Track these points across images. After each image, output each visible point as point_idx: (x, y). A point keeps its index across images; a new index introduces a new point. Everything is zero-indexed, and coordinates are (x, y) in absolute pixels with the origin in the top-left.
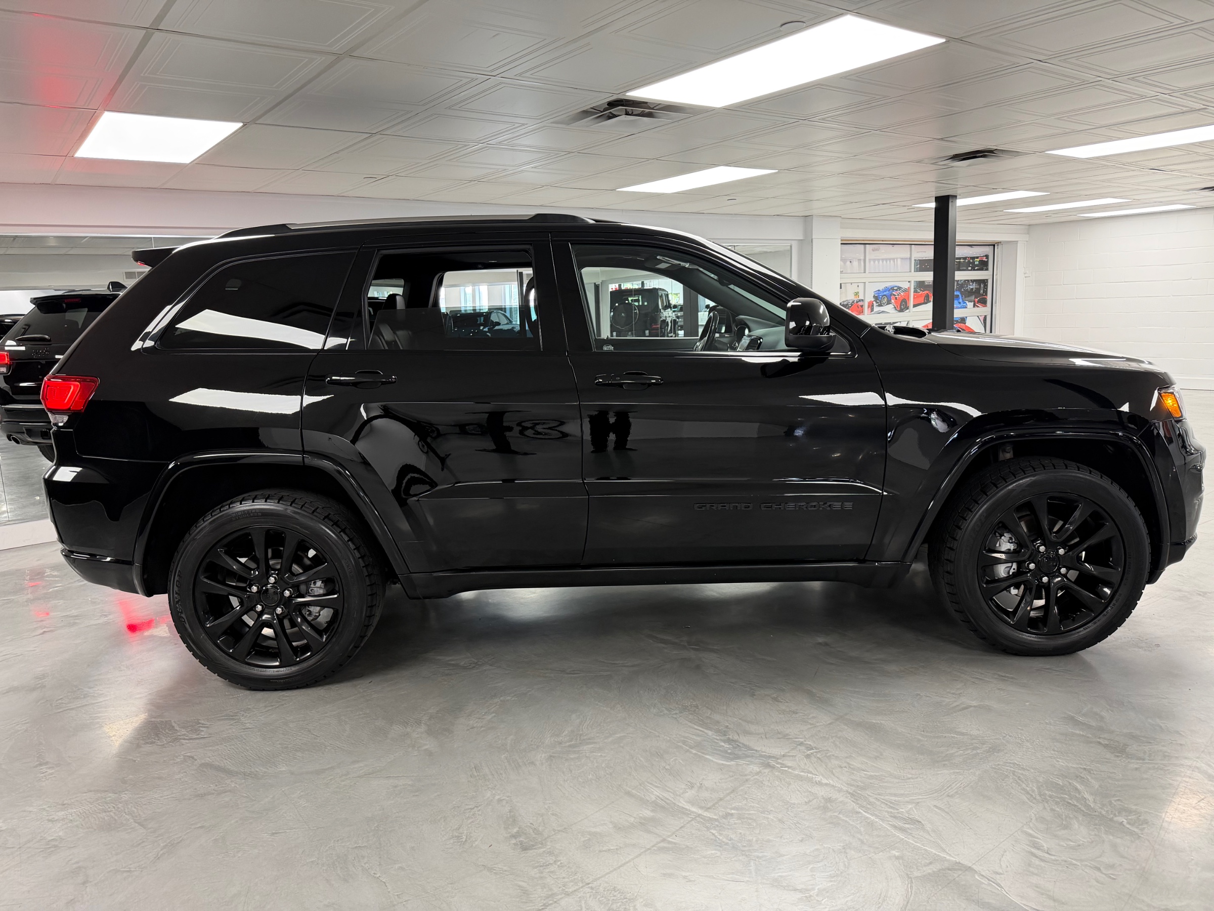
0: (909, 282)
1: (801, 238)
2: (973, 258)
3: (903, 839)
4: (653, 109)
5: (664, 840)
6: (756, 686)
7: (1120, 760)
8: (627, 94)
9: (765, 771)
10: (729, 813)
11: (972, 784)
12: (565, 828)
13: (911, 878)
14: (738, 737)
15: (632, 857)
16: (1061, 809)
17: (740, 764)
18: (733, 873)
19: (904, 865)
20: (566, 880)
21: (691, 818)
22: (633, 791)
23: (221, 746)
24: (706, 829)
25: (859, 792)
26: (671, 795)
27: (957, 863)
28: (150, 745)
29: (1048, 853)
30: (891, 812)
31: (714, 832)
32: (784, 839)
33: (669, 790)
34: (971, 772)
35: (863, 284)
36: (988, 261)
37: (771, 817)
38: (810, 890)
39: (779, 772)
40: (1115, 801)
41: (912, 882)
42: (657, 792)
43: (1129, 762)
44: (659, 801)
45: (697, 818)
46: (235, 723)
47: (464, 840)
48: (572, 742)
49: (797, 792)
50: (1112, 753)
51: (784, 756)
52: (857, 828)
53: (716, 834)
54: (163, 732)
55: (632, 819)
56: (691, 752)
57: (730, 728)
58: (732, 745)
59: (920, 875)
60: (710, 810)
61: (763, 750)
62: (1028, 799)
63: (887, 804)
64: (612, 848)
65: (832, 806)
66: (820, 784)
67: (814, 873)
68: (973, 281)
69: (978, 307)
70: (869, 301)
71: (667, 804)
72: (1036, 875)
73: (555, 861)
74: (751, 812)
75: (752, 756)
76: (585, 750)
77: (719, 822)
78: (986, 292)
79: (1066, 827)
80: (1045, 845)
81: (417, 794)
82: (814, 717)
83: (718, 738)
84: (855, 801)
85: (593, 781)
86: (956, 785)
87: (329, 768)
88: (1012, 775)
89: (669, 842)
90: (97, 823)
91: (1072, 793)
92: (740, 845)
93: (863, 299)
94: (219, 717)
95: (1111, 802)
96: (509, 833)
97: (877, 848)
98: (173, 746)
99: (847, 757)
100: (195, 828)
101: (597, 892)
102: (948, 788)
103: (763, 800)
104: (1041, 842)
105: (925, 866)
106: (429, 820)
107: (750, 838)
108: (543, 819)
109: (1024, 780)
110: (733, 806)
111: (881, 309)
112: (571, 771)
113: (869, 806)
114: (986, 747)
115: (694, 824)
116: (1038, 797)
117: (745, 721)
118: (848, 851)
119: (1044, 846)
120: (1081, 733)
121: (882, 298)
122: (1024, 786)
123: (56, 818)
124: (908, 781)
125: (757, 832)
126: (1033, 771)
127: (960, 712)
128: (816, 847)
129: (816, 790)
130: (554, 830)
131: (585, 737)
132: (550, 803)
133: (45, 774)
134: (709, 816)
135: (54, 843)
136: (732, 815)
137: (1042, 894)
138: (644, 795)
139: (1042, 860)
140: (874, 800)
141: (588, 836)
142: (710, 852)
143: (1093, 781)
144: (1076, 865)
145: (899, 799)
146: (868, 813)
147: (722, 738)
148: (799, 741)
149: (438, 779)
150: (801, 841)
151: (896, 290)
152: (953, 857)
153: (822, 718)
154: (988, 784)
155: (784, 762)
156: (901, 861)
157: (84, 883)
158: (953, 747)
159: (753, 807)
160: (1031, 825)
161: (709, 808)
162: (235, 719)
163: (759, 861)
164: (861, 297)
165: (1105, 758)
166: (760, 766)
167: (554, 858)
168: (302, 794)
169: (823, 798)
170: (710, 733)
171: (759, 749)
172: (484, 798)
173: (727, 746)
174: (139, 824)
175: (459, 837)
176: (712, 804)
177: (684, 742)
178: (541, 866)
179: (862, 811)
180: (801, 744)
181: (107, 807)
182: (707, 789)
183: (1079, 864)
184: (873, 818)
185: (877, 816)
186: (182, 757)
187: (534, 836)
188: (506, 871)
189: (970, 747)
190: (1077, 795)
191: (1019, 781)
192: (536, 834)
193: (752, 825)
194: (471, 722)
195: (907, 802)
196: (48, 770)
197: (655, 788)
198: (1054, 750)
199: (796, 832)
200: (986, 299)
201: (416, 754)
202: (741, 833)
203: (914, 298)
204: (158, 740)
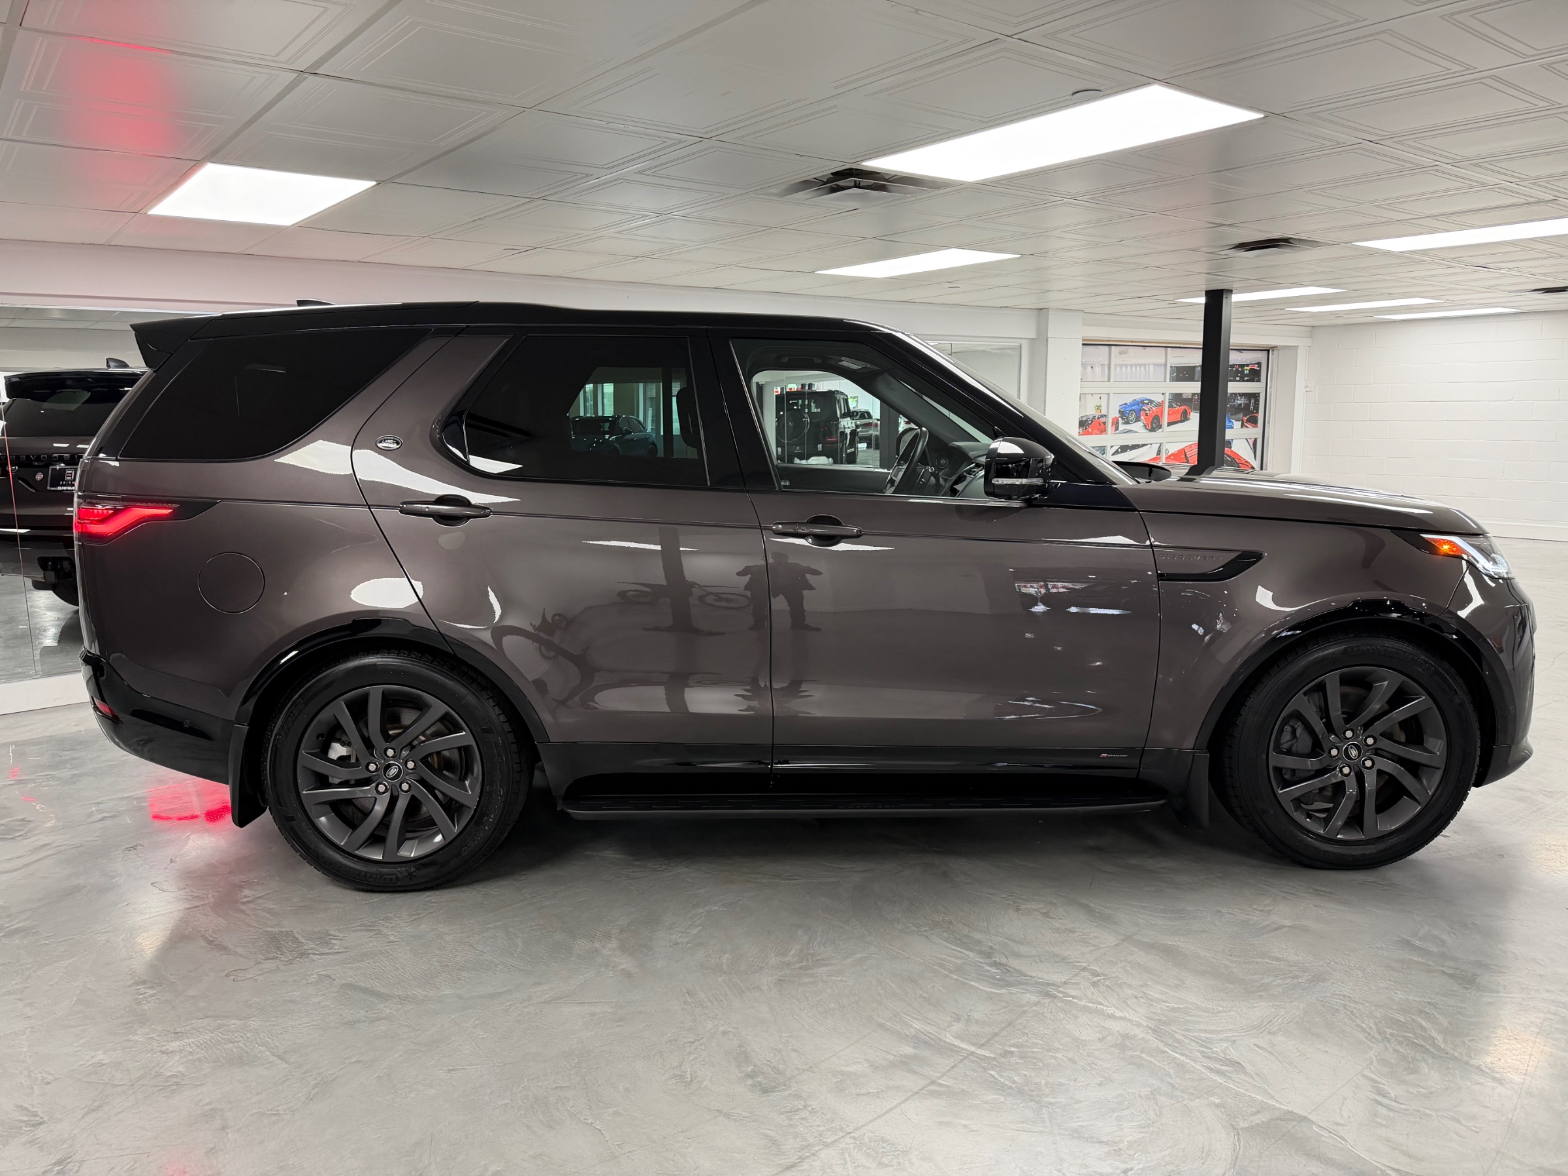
0: (1163, 394)
1: (1034, 337)
2: (1242, 366)
3: (1222, 1083)
4: (887, 180)
5: (933, 1082)
6: (1020, 898)
7: (1470, 993)
8: (863, 164)
9: (1045, 1001)
10: (1008, 1051)
11: (1296, 1020)
12: (811, 1067)
13: (1237, 1129)
14: (1006, 960)
15: (898, 1102)
16: (1406, 1050)
17: (1015, 994)
18: (1022, 1122)
19: (1227, 1115)
20: (821, 1128)
21: (962, 1056)
22: (888, 1023)
23: (362, 963)
24: (983, 1070)
25: (1162, 1027)
26: (935, 1028)
27: (1289, 1112)
28: (272, 961)
29: (1396, 1101)
30: (1204, 1052)
31: (992, 1073)
32: (1079, 1082)
33: (930, 1022)
34: (1295, 1005)
35: (1106, 395)
36: (1260, 370)
37: (1059, 1055)
38: (1118, 1143)
39: (1063, 1002)
40: (1469, 1041)
41: (1239, 1134)
42: (917, 1025)
43: (1480, 995)
44: (923, 1037)
45: (970, 1057)
46: (375, 934)
47: (689, 1080)
48: (803, 962)
49: (1088, 1027)
50: (1460, 984)
51: (1065, 983)
52: (1164, 1070)
53: (996, 1076)
54: (285, 944)
55: (892, 1057)
56: (951, 978)
57: (995, 950)
58: (1000, 970)
59: (1247, 1125)
60: (984, 1047)
61: (1039, 976)
62: (1366, 1038)
63: (1197, 1042)
64: (871, 1091)
65: (1132, 1044)
66: (1112, 1017)
67: (1121, 1123)
68: (1242, 395)
69: (1247, 427)
70: (1113, 417)
71: (932, 1039)
72: (1385, 1126)
73: (805, 1106)
74: (1035, 1050)
75: (1027, 984)
76: (821, 973)
77: (997, 1061)
78: (1257, 409)
79: (1414, 1071)
80: (1390, 1091)
81: (621, 1023)
82: (1095, 937)
83: (981, 961)
84: (1159, 1038)
85: (837, 1011)
86: (1279, 1019)
87: (505, 991)
88: (1343, 1008)
89: (940, 1085)
90: (224, 1055)
91: (1417, 1032)
92: (1026, 1088)
93: (1106, 414)
94: (353, 927)
95: (1464, 1042)
96: (743, 1072)
97: (1192, 1094)
98: (301, 963)
99: (1141, 986)
100: (350, 1063)
101: (862, 1143)
102: (1268, 1023)
103: (1047, 1036)
104: (1386, 1087)
105: (1252, 1115)
106: (642, 1055)
107: (1038, 1080)
108: (781, 1055)
109: (1358, 1015)
110: (1012, 1042)
111: (1128, 427)
112: (807, 998)
113: (1176, 1045)
114: (1308, 976)
115: (968, 1064)
116: (1377, 1036)
117: (1013, 941)
118: (1158, 1097)
119: (1389, 1093)
120: (1420, 960)
121: (1131, 412)
122: (1358, 1021)
123: (171, 1049)
124: (1221, 1014)
125: (1045, 1073)
126: (1367, 1004)
127: (1272, 933)
128: (1119, 1092)
129: (1109, 1024)
130: (797, 1069)
131: (818, 958)
132: (787, 1037)
133: (144, 995)
134: (984, 1054)
135: (175, 1080)
136: (1011, 1053)
137: (1395, 1149)
138: (901, 1028)
139: (1390, 1109)
140: (1181, 1037)
141: (841, 1077)
142: (992, 1097)
143: (1440, 1017)
144: (1430, 1115)
145: (1212, 1036)
146: (1176, 1052)
147: (987, 961)
148: (1081, 966)
149: (644, 1006)
150: (1100, 1085)
151: (1147, 404)
152: (1284, 1105)
153: (1106, 938)
154: (1316, 1020)
155: (1066, 991)
156: (1223, 1110)
157: (224, 1128)
158: (1269, 975)
159: (1036, 1044)
160: (1373, 1069)
161: (983, 1045)
162: (375, 930)
163: (1052, 1109)
164: (1103, 412)
165: (1453, 991)
166: (1038, 995)
167: (802, 1102)
168: (477, 1022)
169: (1120, 1034)
170: (971, 954)
171: (1033, 975)
172: (706, 1030)
173: (993, 970)
174: (278, 1057)
175: (681, 1076)
176: (985, 1040)
177: (941, 966)
178: (788, 1112)
179: (1168, 1050)
180: (1084, 969)
181: (233, 1037)
182: (977, 1022)
183: (1433, 1114)
184: (1182, 1058)
185: (1187, 1056)
186: (316, 976)
187: (774, 1076)
188: (747, 1117)
189: (1289, 975)
190: (1424, 1034)
191: (1353, 1017)
192: (775, 1073)
193: (1037, 1065)
194: (674, 936)
195: (1221, 1040)
196: (148, 991)
197: (913, 1020)
198: (1391, 981)
199: (1092, 1074)
200: (1257, 417)
201: (611, 975)
202: (1025, 1075)
203: (1169, 414)
204: (281, 955)
